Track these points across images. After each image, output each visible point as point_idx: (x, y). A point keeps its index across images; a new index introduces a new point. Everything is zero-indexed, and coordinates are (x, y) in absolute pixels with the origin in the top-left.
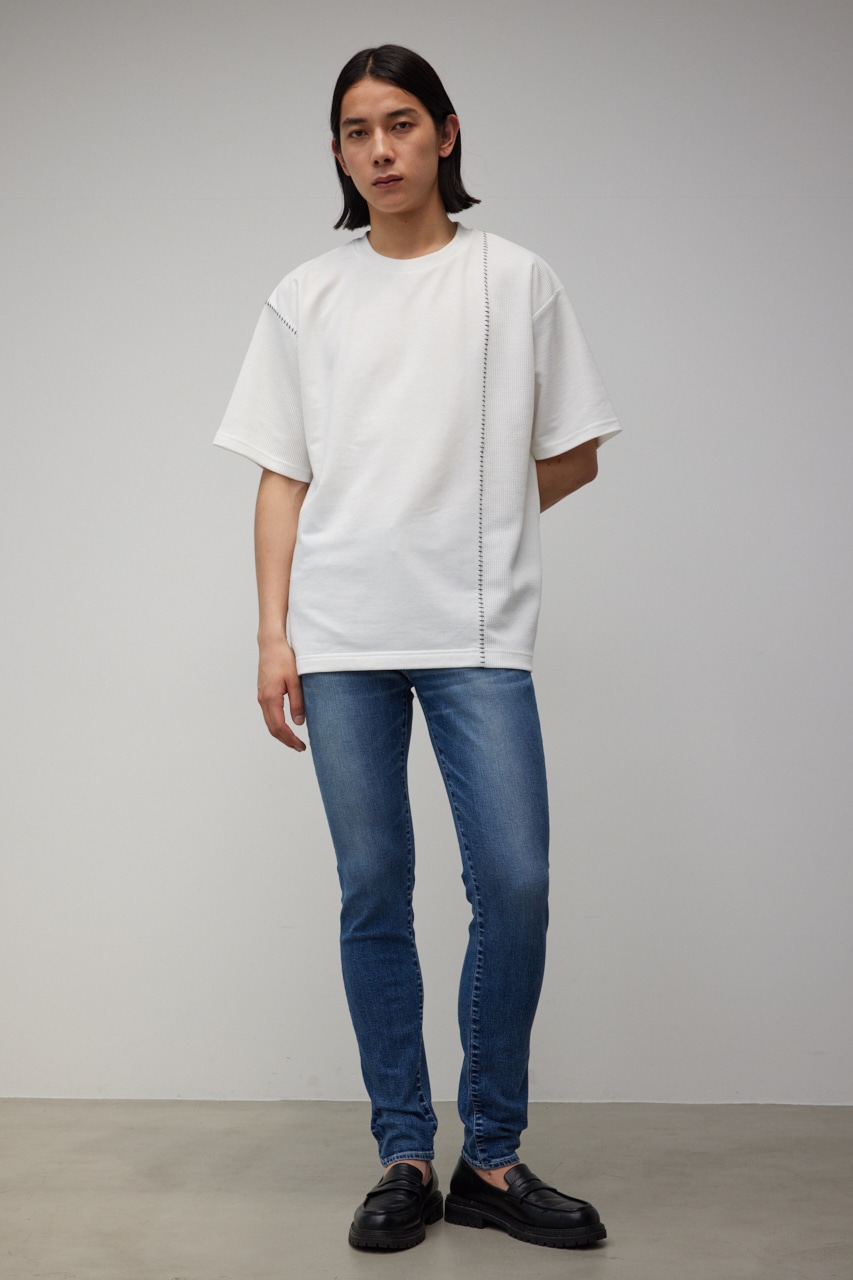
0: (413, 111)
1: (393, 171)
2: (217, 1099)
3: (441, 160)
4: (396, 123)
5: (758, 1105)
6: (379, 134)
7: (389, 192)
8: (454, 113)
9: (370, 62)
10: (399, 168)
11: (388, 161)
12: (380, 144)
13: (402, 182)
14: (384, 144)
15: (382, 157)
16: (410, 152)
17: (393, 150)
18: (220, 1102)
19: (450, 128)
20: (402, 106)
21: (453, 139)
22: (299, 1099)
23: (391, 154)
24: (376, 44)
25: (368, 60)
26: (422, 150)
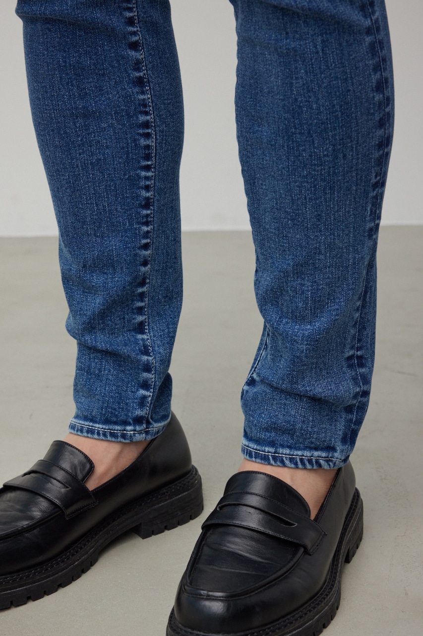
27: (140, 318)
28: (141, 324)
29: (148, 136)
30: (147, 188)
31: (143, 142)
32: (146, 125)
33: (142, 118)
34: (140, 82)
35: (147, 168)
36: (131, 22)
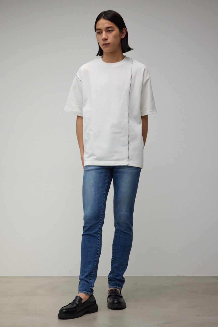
0: (113, 27)
1: (107, 42)
2: (47, 276)
3: (122, 39)
4: (108, 30)
5: (180, 276)
6: (104, 32)
7: (106, 47)
8: (126, 27)
9: (104, 14)
10: (109, 41)
11: (106, 39)
12: (104, 35)
13: (110, 45)
14: (105, 35)
15: (104, 38)
16: (112, 37)
17: (107, 37)
18: (48, 277)
19: (124, 31)
20: (110, 26)
21: (125, 34)
22: (67, 276)
23: (107, 38)
24: (106, 10)
25: (103, 14)
26: (115, 37)
27: (91, 278)
28: (91, 279)
29: (98, 252)
30: (96, 259)
31: (97, 252)
32: (98, 250)
33: (98, 249)
34: (98, 244)
35: (97, 256)
36: (99, 237)
